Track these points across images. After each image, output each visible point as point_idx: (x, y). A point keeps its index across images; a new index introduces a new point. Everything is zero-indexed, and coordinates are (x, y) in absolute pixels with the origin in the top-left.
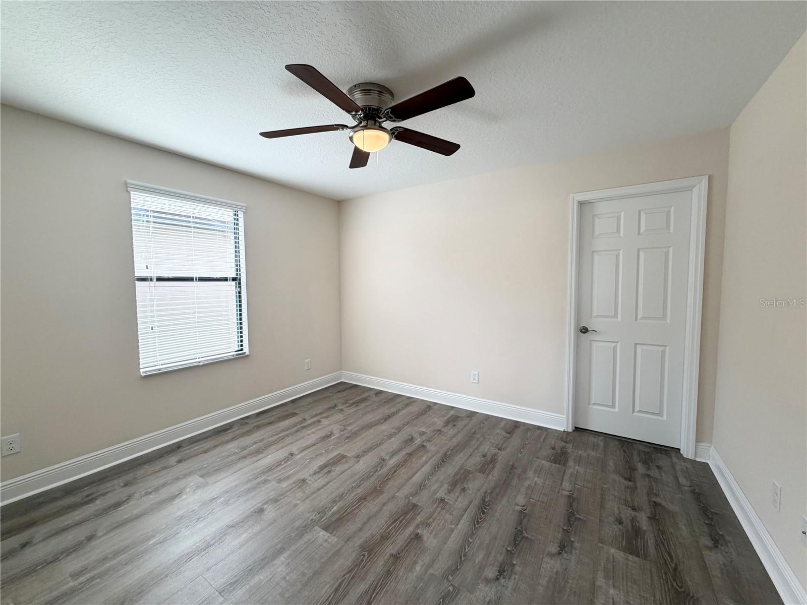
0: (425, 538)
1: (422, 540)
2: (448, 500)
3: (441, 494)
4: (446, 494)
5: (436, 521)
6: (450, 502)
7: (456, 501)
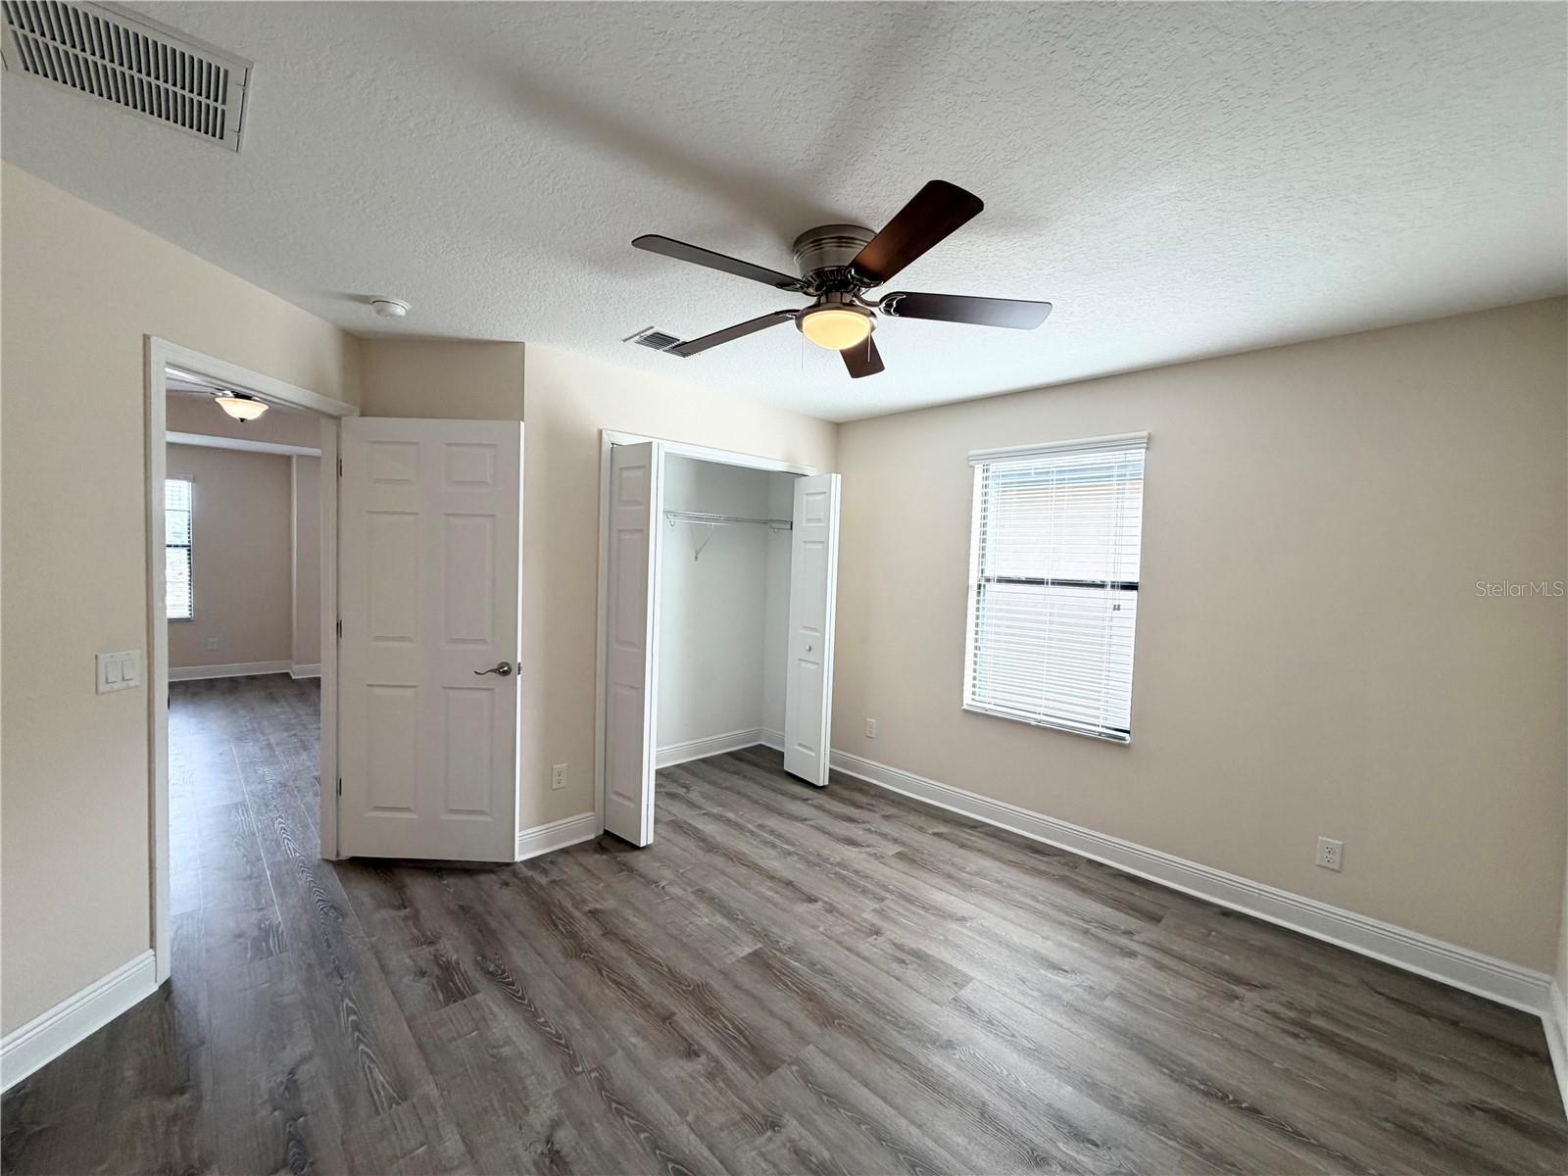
0: (682, 1062)
1: (681, 1057)
2: (770, 1139)
3: (792, 1127)
4: (791, 1141)
5: (716, 1093)
6: (761, 1140)
7: (762, 1155)
